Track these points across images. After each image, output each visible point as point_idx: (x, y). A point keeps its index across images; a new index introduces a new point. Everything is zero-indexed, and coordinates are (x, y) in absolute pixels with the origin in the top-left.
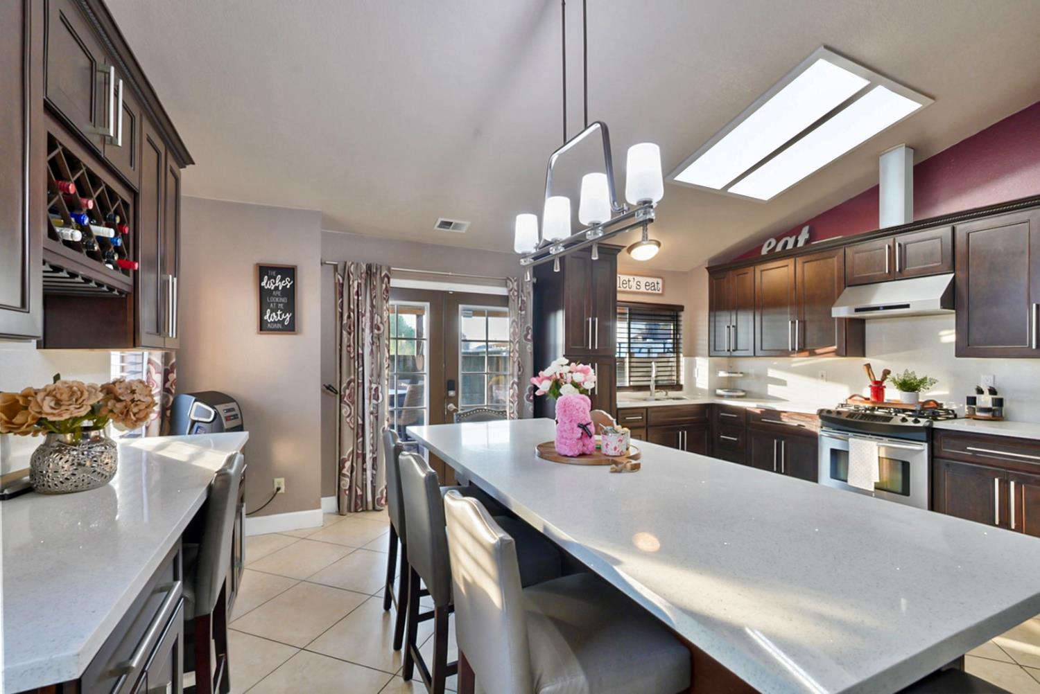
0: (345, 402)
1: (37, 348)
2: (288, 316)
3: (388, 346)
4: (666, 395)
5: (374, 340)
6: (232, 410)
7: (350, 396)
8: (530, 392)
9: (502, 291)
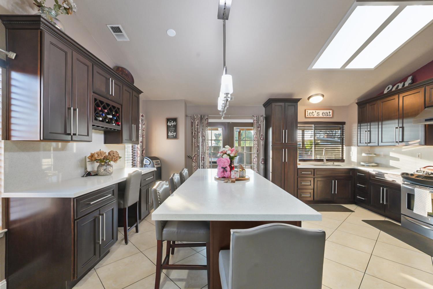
0: (194, 162)
1: (104, 144)
2: (175, 133)
3: (208, 143)
4: (333, 164)
5: (203, 141)
6: (158, 162)
7: (195, 159)
8: (262, 160)
9: (251, 121)
